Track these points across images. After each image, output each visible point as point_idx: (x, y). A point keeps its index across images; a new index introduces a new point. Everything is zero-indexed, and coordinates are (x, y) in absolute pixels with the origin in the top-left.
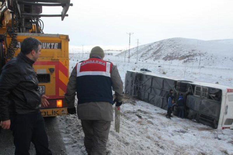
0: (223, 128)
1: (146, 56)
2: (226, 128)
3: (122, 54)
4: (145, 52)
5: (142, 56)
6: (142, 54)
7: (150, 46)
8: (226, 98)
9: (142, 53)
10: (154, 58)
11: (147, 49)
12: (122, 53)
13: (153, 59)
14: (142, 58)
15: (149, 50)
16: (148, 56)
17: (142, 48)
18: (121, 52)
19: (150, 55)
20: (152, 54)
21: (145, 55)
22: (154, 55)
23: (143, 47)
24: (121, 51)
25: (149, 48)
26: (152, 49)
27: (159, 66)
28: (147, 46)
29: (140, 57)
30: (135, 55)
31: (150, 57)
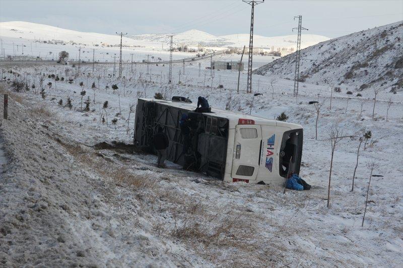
0: (235, 180)
1: (366, 73)
2: (240, 180)
3: (276, 66)
4: (361, 57)
5: (349, 75)
6: (353, 68)
7: (384, 35)
9: (350, 64)
10: (396, 80)
11: (372, 49)
12: (276, 62)
13: (389, 83)
14: (350, 80)
15: (378, 53)
16: (374, 73)
17: (352, 45)
18: (276, 58)
19: (381, 71)
20: (387, 66)
21: (362, 69)
22: (396, 72)
23: (357, 40)
24: (277, 54)
25: (381, 45)
26: (392, 47)
27: (311, 103)
28: (373, 36)
29: (343, 79)
30: (325, 72)
31: (378, 80)
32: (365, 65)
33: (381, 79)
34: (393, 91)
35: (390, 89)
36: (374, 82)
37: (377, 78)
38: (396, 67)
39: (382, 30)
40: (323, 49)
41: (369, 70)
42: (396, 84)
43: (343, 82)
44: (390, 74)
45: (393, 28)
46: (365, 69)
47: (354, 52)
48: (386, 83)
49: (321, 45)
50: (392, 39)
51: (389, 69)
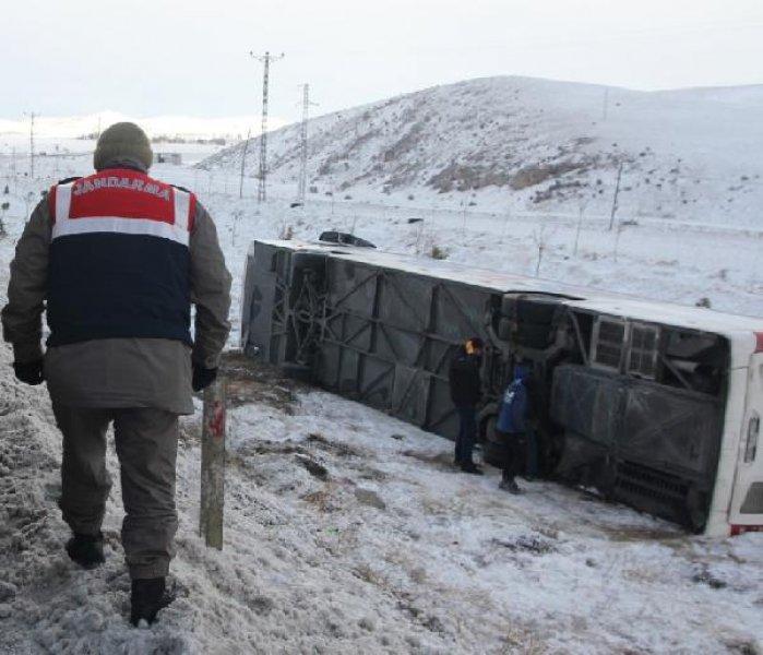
0: (735, 531)
1: (347, 167)
2: (749, 528)
3: (225, 158)
4: (338, 146)
5: (325, 170)
6: (329, 160)
7: (366, 117)
8: (750, 376)
9: (323, 156)
10: (388, 177)
11: (352, 135)
12: (224, 153)
13: (379, 181)
14: (326, 177)
15: (361, 140)
16: (358, 168)
17: (329, 129)
18: (221, 147)
19: (366, 165)
20: (374, 158)
21: (341, 162)
22: (387, 165)
24: (221, 142)
25: (364, 129)
26: (378, 133)
27: (412, 221)
28: (352, 119)
29: (316, 175)
30: (292, 166)
31: (364, 176)
32: (345, 156)
33: (368, 175)
34: (386, 190)
35: (381, 189)
36: (357, 179)
37: (361, 174)
38: (386, 160)
39: (363, 111)
40: (288, 134)
41: (350, 163)
42: (388, 182)
43: (316, 179)
44: (378, 168)
45: (378, 108)
46: (346, 161)
47: (328, 139)
48: (375, 180)
49: (284, 130)
50: (377, 122)
51: (377, 162)
